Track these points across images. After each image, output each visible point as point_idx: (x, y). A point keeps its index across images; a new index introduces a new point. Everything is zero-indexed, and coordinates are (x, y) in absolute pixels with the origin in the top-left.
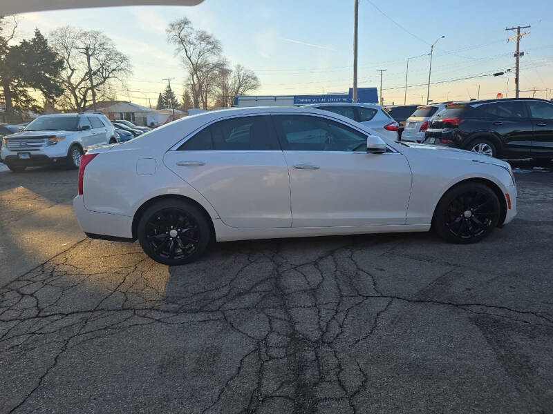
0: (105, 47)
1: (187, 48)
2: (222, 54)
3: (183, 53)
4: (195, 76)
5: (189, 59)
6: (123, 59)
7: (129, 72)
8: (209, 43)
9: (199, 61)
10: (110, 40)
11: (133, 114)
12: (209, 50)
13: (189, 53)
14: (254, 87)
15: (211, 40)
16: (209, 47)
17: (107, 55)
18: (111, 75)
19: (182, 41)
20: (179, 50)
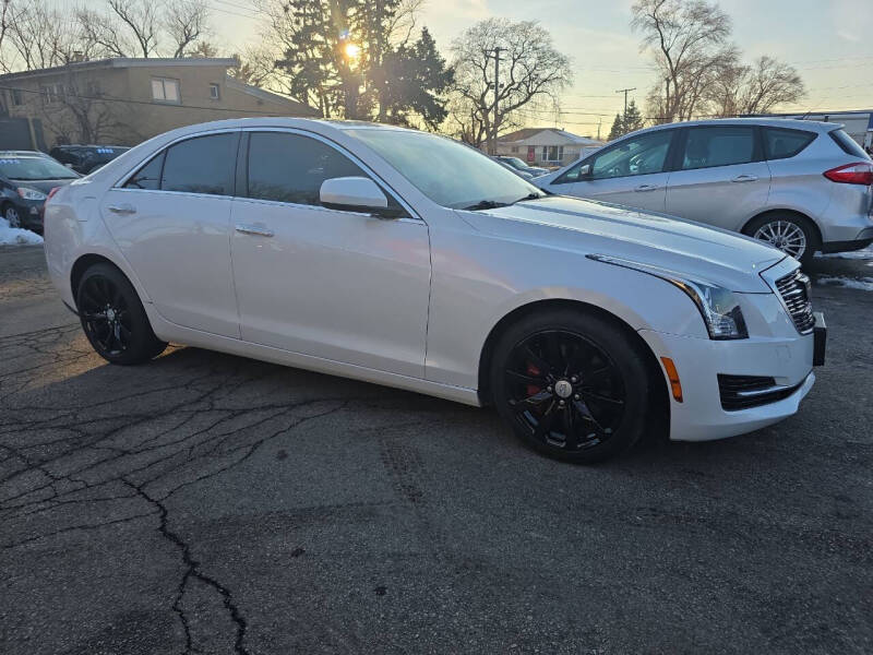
0: (539, 45)
1: (666, 34)
2: (729, 39)
3: (657, 44)
4: (672, 83)
5: (667, 53)
6: (562, 61)
7: (568, 82)
8: (708, 22)
9: (685, 55)
10: (545, 33)
11: (562, 148)
12: (705, 35)
13: (666, 43)
14: (792, 97)
15: (713, 16)
16: (708, 28)
17: (539, 58)
18: (540, 89)
19: (658, 24)
20: (650, 39)
